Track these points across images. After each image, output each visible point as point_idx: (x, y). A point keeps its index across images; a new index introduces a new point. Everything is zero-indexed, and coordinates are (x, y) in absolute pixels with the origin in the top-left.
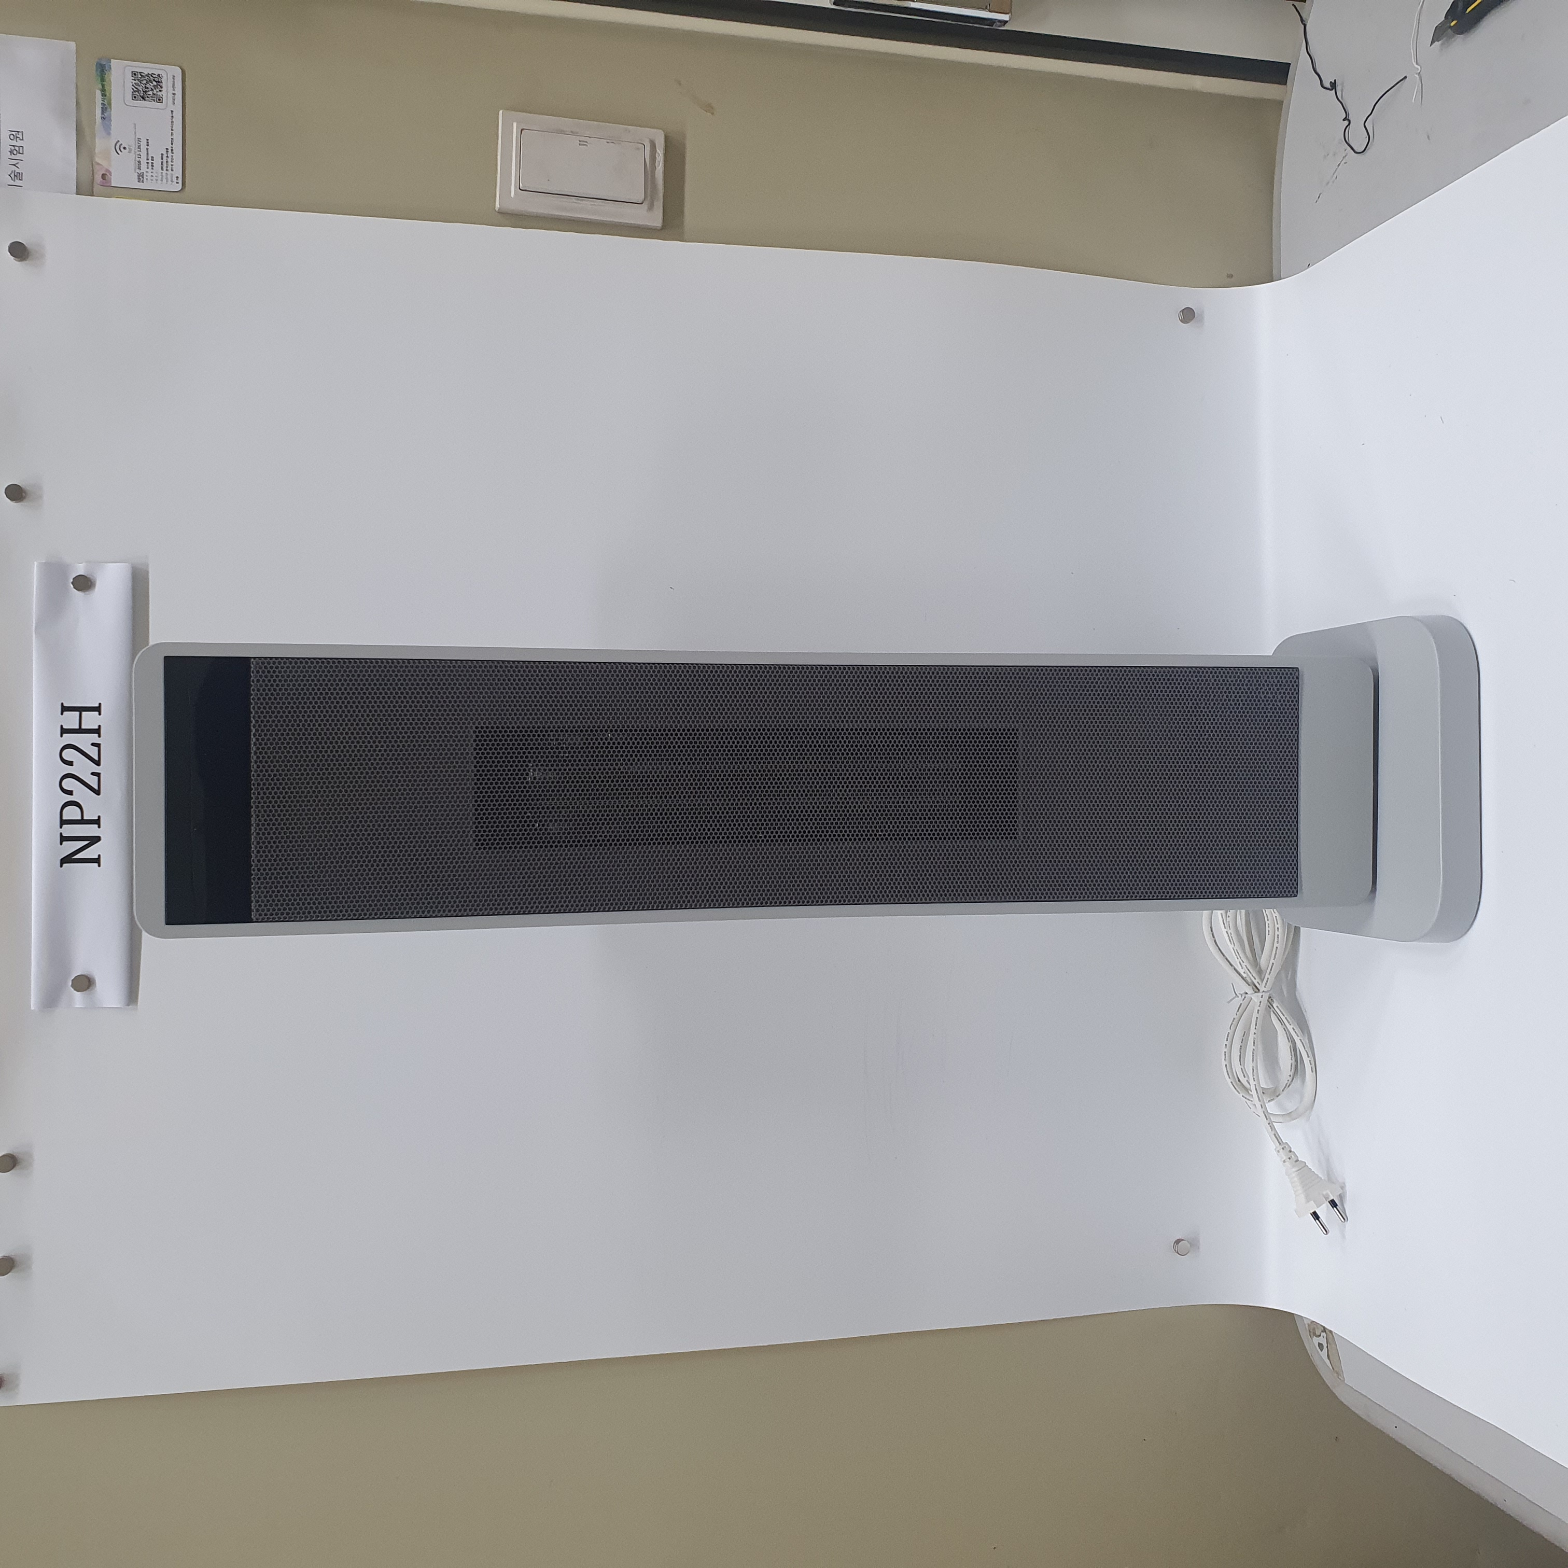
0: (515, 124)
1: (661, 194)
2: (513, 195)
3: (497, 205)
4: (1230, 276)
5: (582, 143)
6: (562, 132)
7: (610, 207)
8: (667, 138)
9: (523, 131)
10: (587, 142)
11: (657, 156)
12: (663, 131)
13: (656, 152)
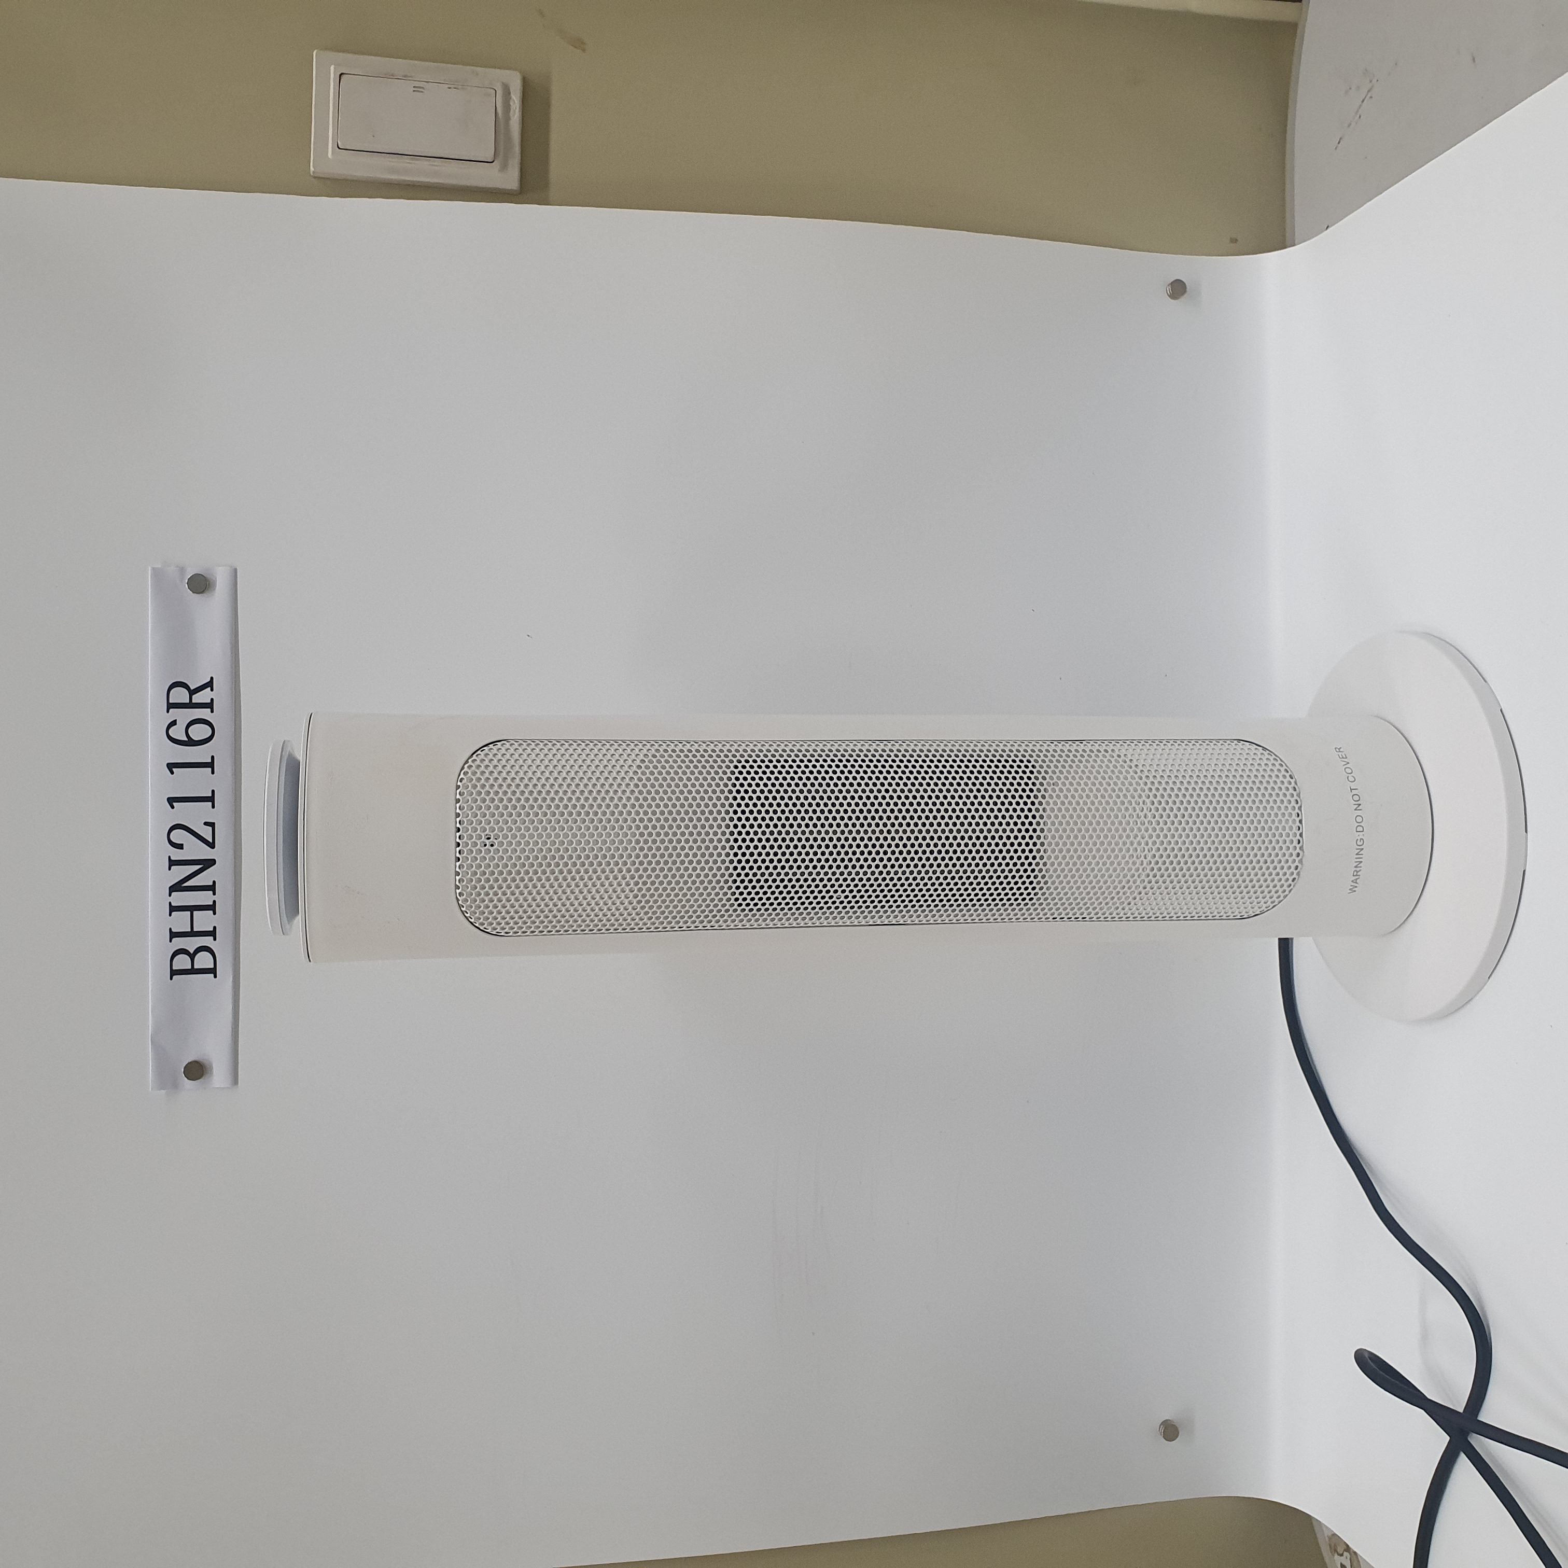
0: (332, 67)
1: (517, 149)
2: (330, 155)
3: (312, 169)
4: (1233, 241)
5: (417, 89)
6: (392, 76)
7: (453, 167)
8: (525, 82)
9: (344, 77)
10: (423, 88)
11: (511, 104)
12: (520, 72)
13: (510, 98)
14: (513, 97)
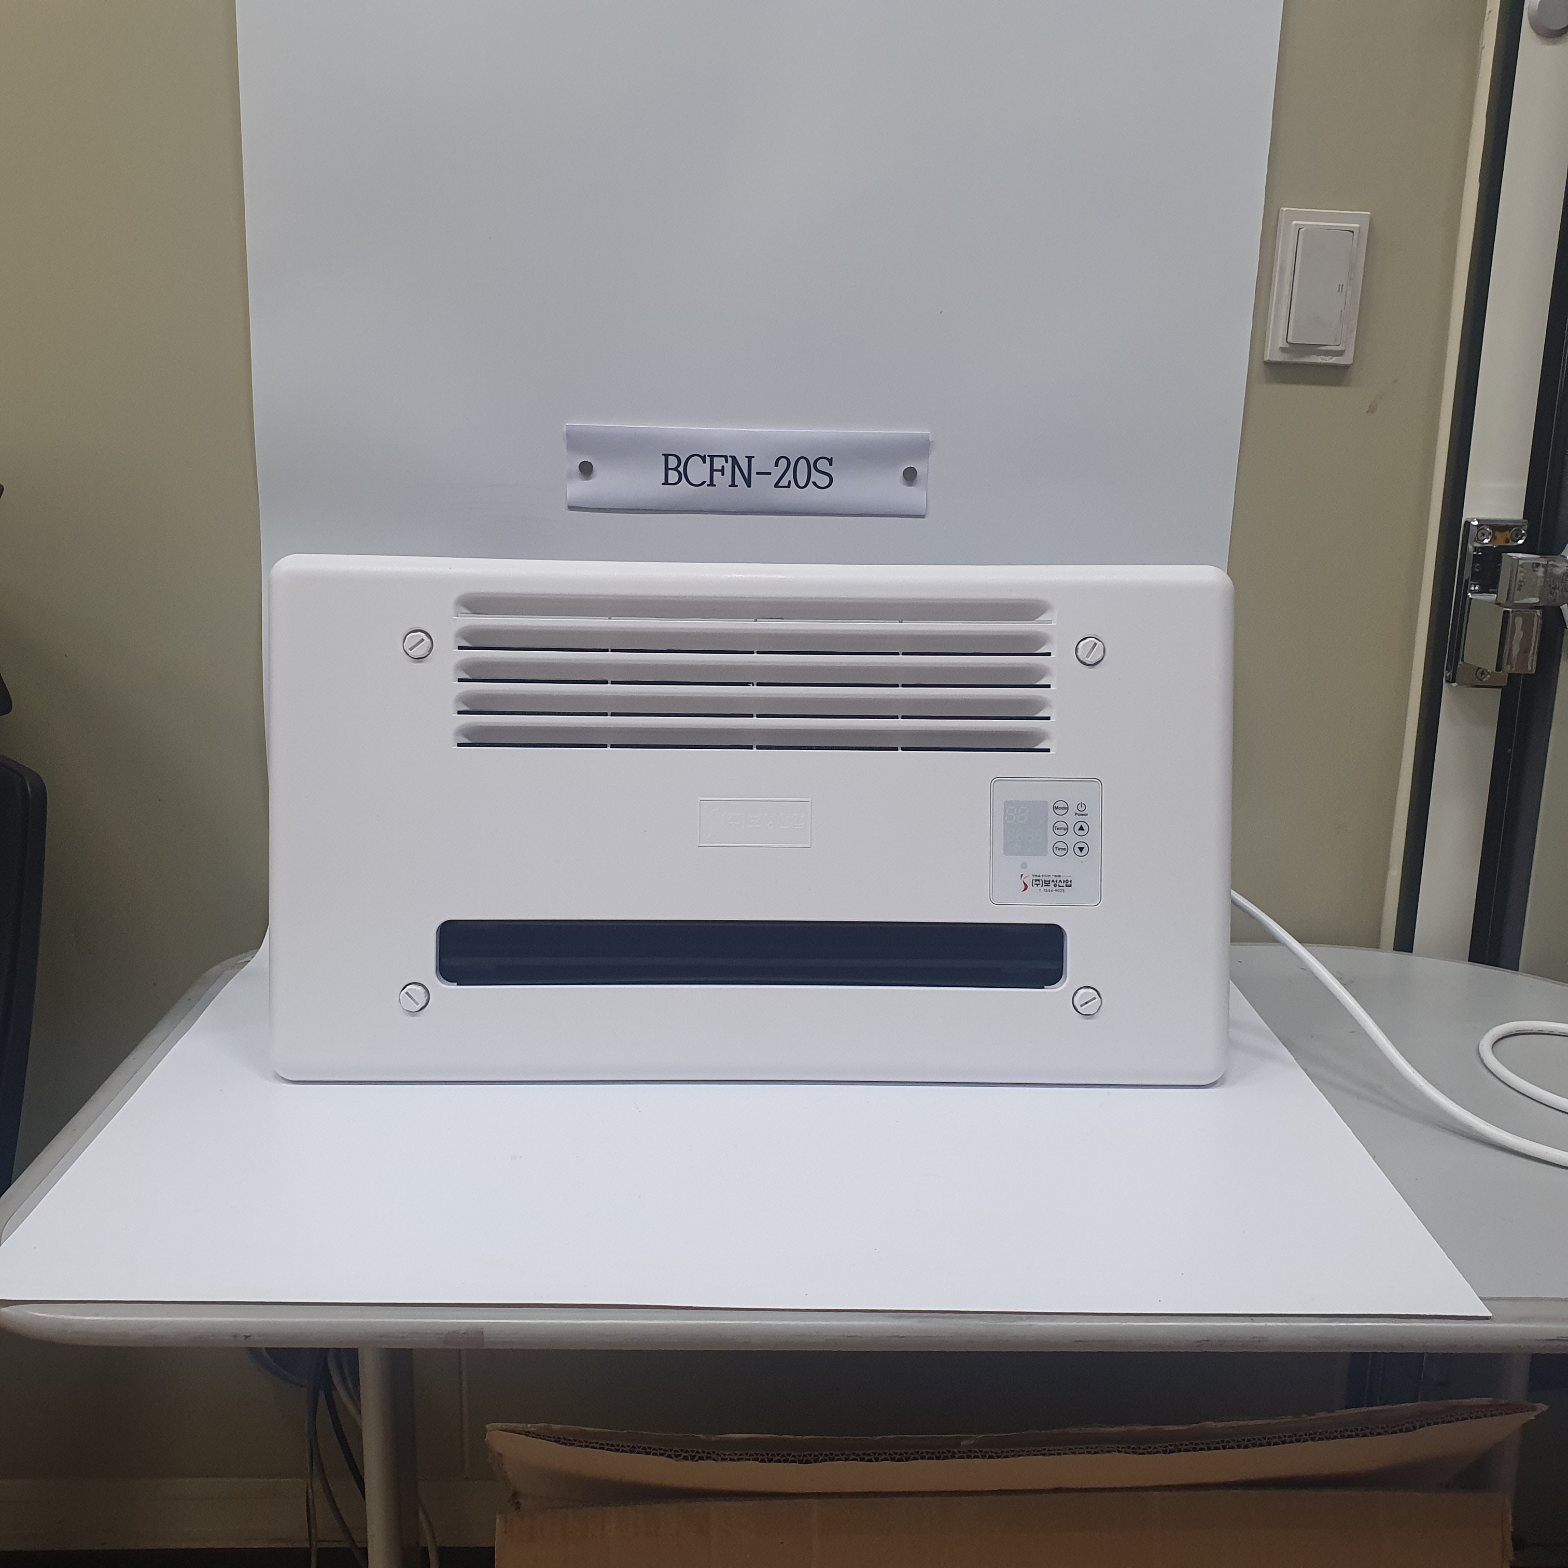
0: (1357, 225)
1: (1296, 360)
2: (1294, 222)
3: (1284, 209)
5: (1341, 287)
6: (1351, 268)
7: (1284, 312)
8: (1346, 367)
9: (1351, 233)
10: (1342, 291)
11: (1330, 357)
12: (1352, 364)
13: (1333, 356)
14: (1335, 358)
